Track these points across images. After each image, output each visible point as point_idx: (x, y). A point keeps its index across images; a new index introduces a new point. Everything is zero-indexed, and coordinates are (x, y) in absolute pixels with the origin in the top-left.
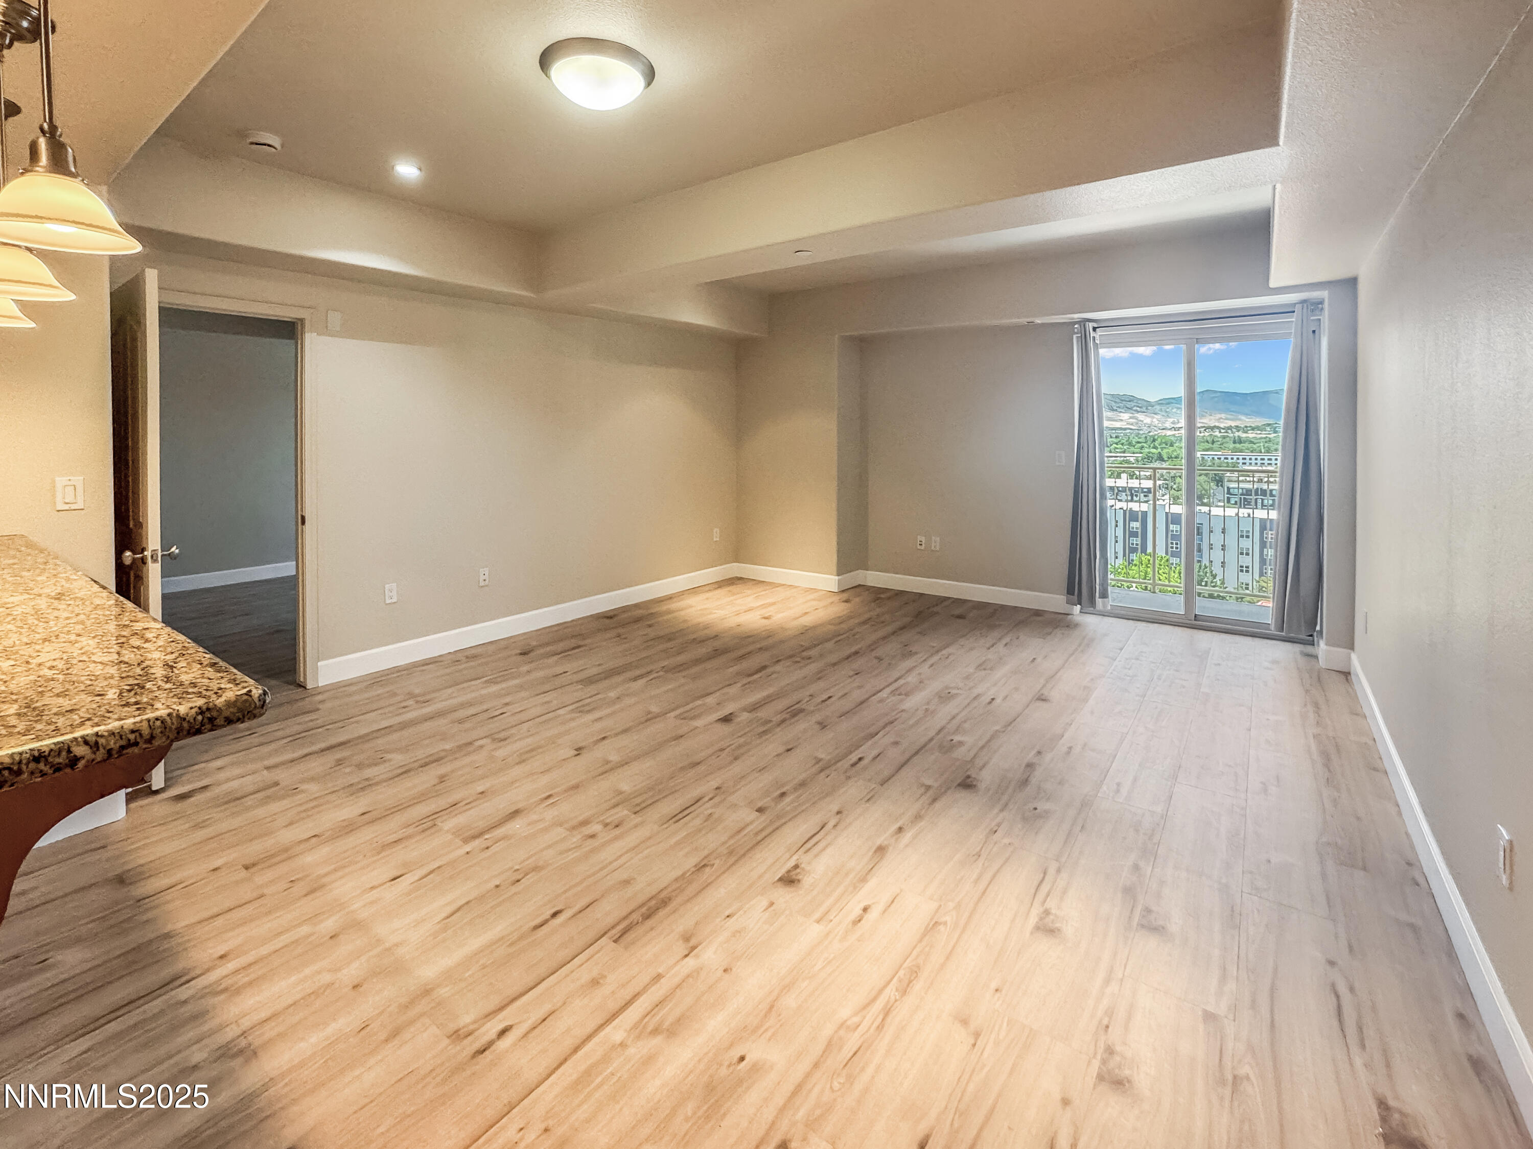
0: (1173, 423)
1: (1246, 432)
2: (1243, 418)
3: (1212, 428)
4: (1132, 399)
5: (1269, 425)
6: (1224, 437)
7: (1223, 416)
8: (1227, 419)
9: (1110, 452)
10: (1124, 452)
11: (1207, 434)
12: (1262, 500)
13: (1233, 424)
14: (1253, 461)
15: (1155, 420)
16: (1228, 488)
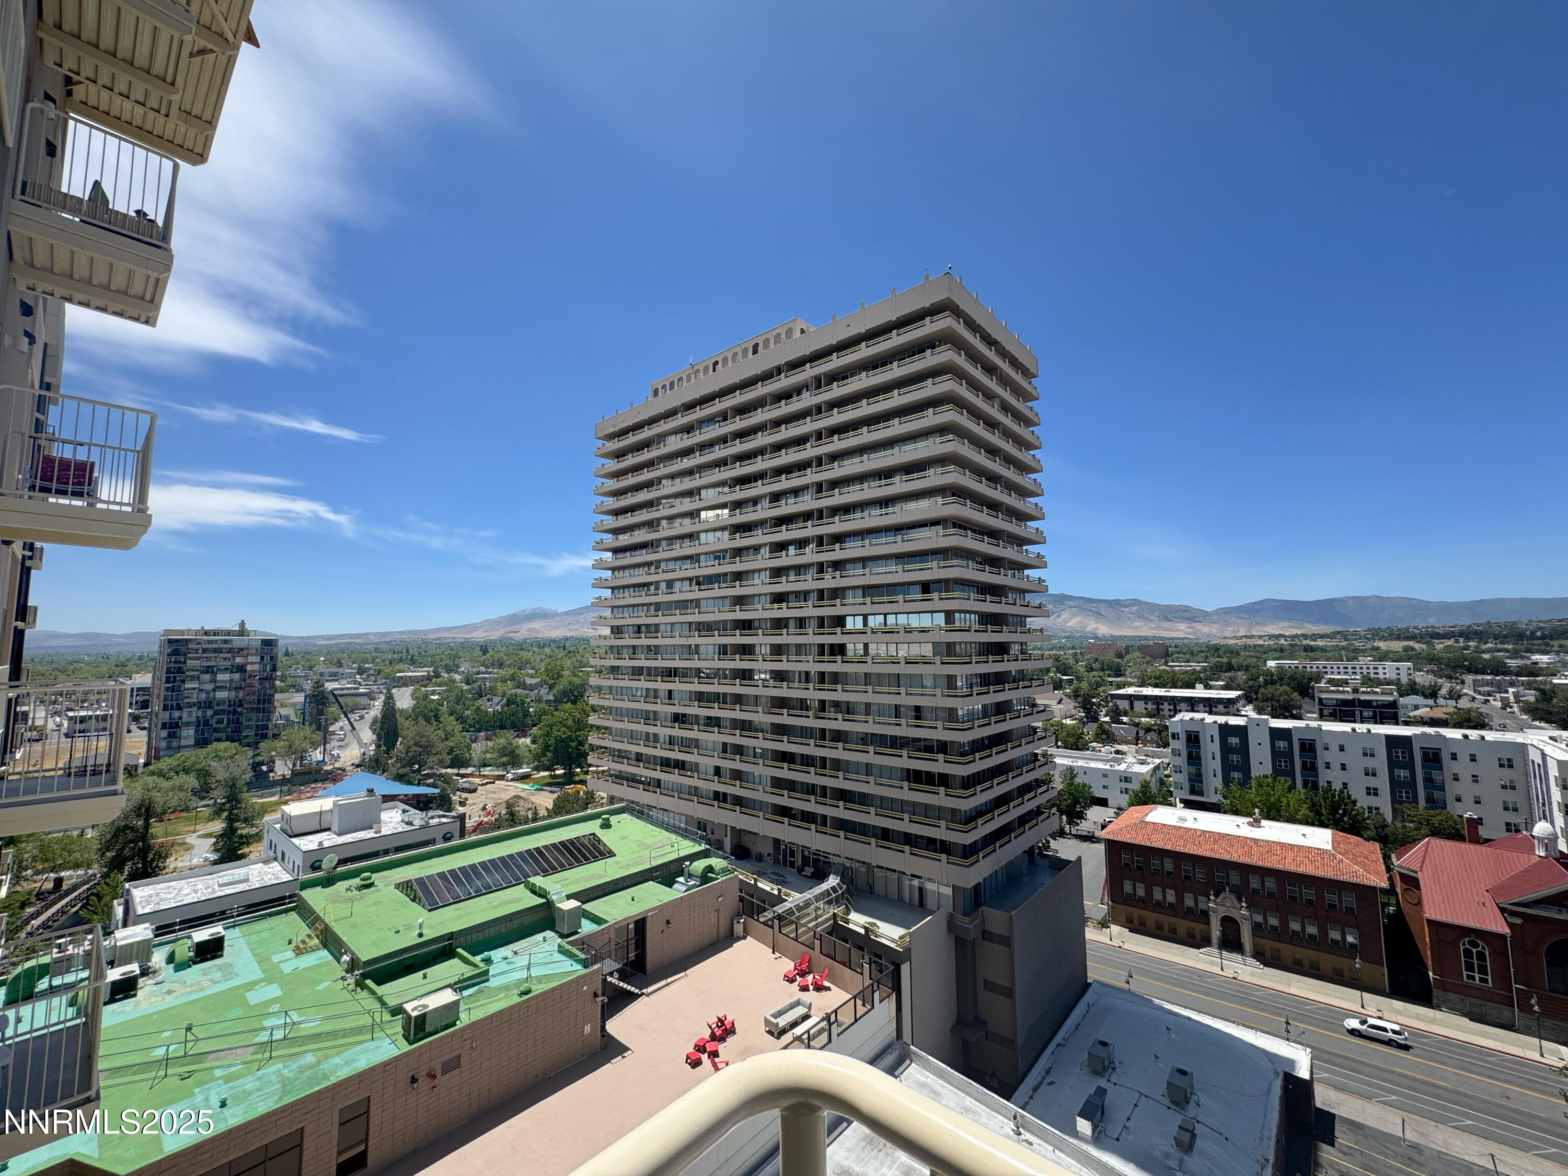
0: (1233, 632)
1: (1315, 640)
2: (1308, 626)
3: (1278, 637)
4: (1187, 609)
5: (1338, 633)
6: (1292, 645)
7: (1286, 624)
8: (1290, 627)
9: (1173, 662)
10: (1188, 661)
11: (1272, 643)
12: (1361, 712)
13: (1299, 632)
14: (1336, 670)
15: (1213, 630)
16: (1320, 699)
